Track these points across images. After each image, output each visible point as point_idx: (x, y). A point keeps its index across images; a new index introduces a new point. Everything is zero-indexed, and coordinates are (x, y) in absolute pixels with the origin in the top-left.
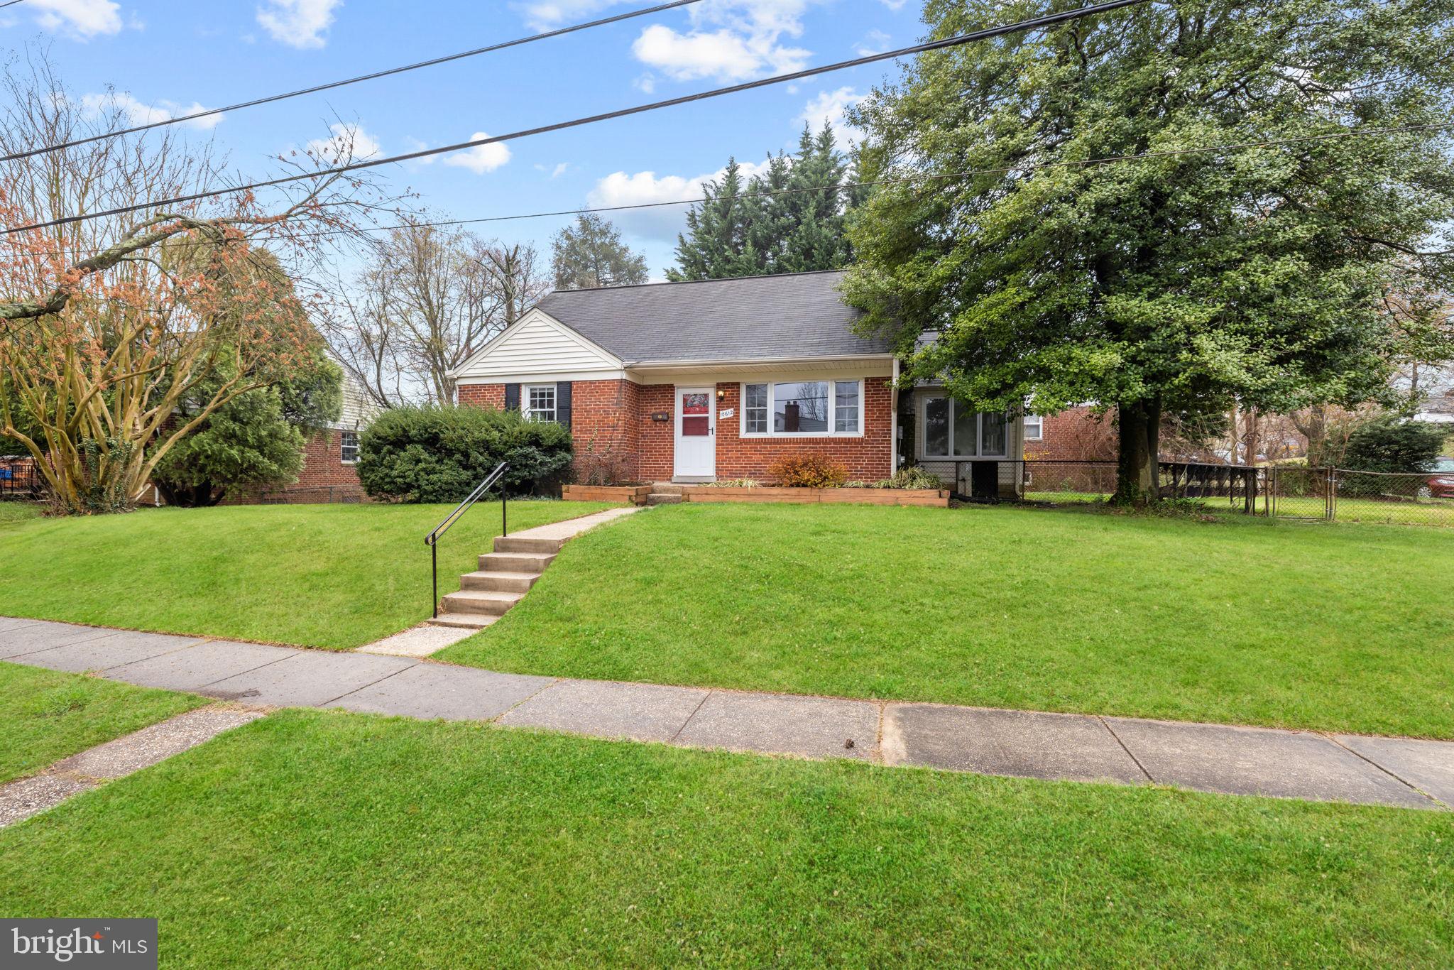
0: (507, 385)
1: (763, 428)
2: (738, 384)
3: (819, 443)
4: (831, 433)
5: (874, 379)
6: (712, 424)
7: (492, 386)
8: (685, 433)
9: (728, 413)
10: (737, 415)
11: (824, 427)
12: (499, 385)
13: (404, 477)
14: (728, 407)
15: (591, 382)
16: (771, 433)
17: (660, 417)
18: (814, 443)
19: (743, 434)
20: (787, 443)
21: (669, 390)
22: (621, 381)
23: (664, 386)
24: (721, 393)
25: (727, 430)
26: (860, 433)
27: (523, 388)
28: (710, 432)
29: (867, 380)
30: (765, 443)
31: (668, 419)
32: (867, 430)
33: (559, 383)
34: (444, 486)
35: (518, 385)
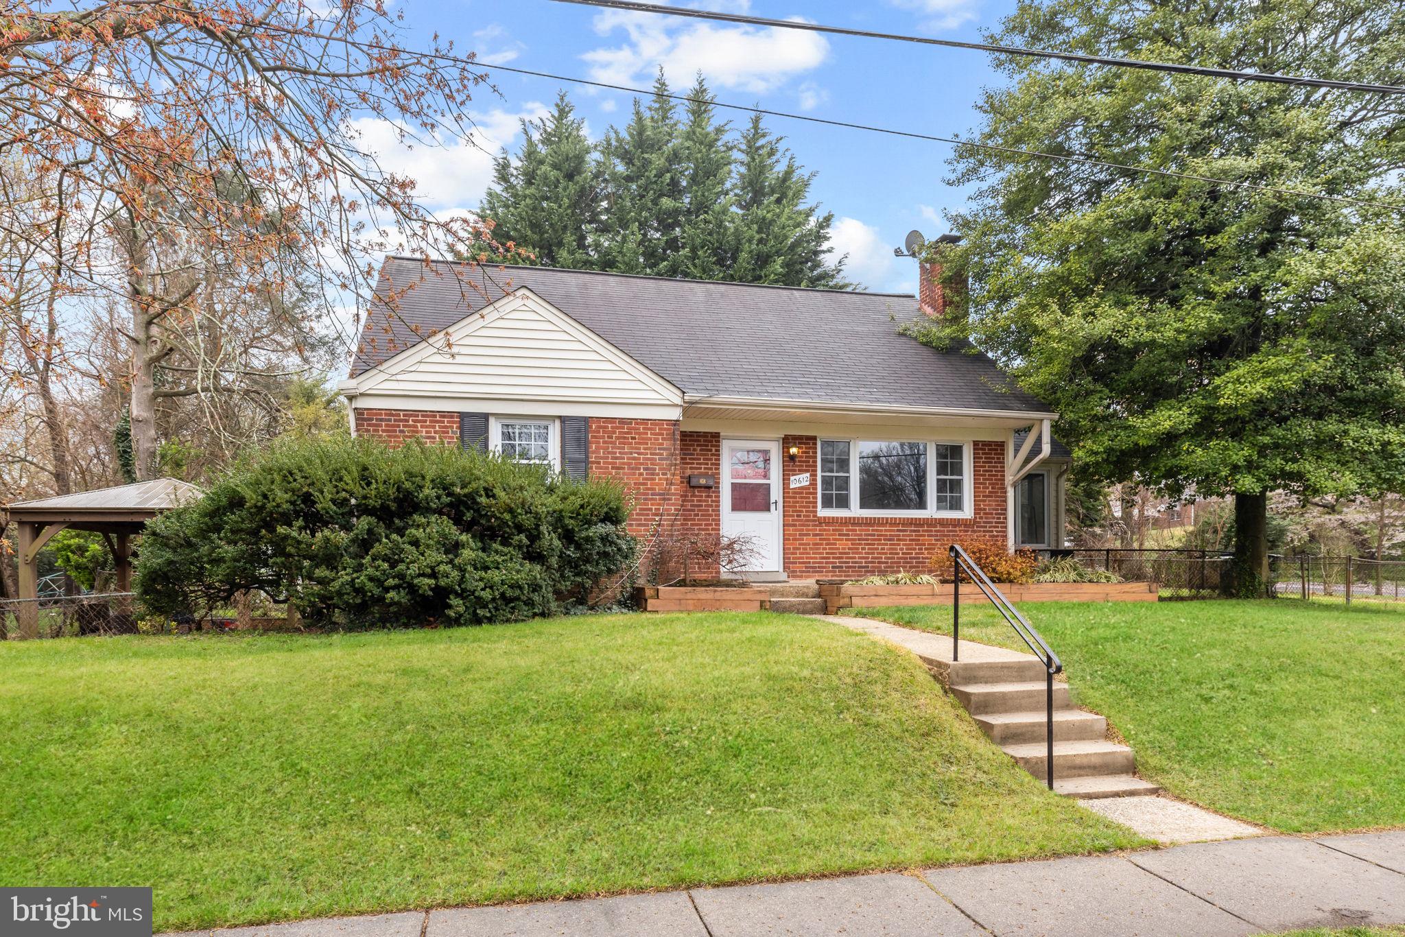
0: (462, 415)
1: (843, 502)
2: (814, 438)
3: (922, 525)
4: (932, 511)
5: (988, 444)
6: (776, 494)
7: (433, 414)
8: (735, 508)
9: (800, 480)
10: (813, 483)
11: (922, 505)
12: (450, 414)
13: (434, 575)
14: (802, 471)
15: (623, 421)
16: (855, 510)
17: (703, 481)
18: (916, 525)
19: (823, 512)
20: (883, 525)
21: (713, 439)
22: (676, 423)
23: (705, 434)
24: (794, 450)
25: (796, 503)
26: (967, 512)
27: (492, 421)
28: (773, 507)
29: (976, 443)
30: (854, 524)
31: (712, 489)
32: (977, 510)
33: (563, 419)
34: (509, 593)
35: (486, 417)
